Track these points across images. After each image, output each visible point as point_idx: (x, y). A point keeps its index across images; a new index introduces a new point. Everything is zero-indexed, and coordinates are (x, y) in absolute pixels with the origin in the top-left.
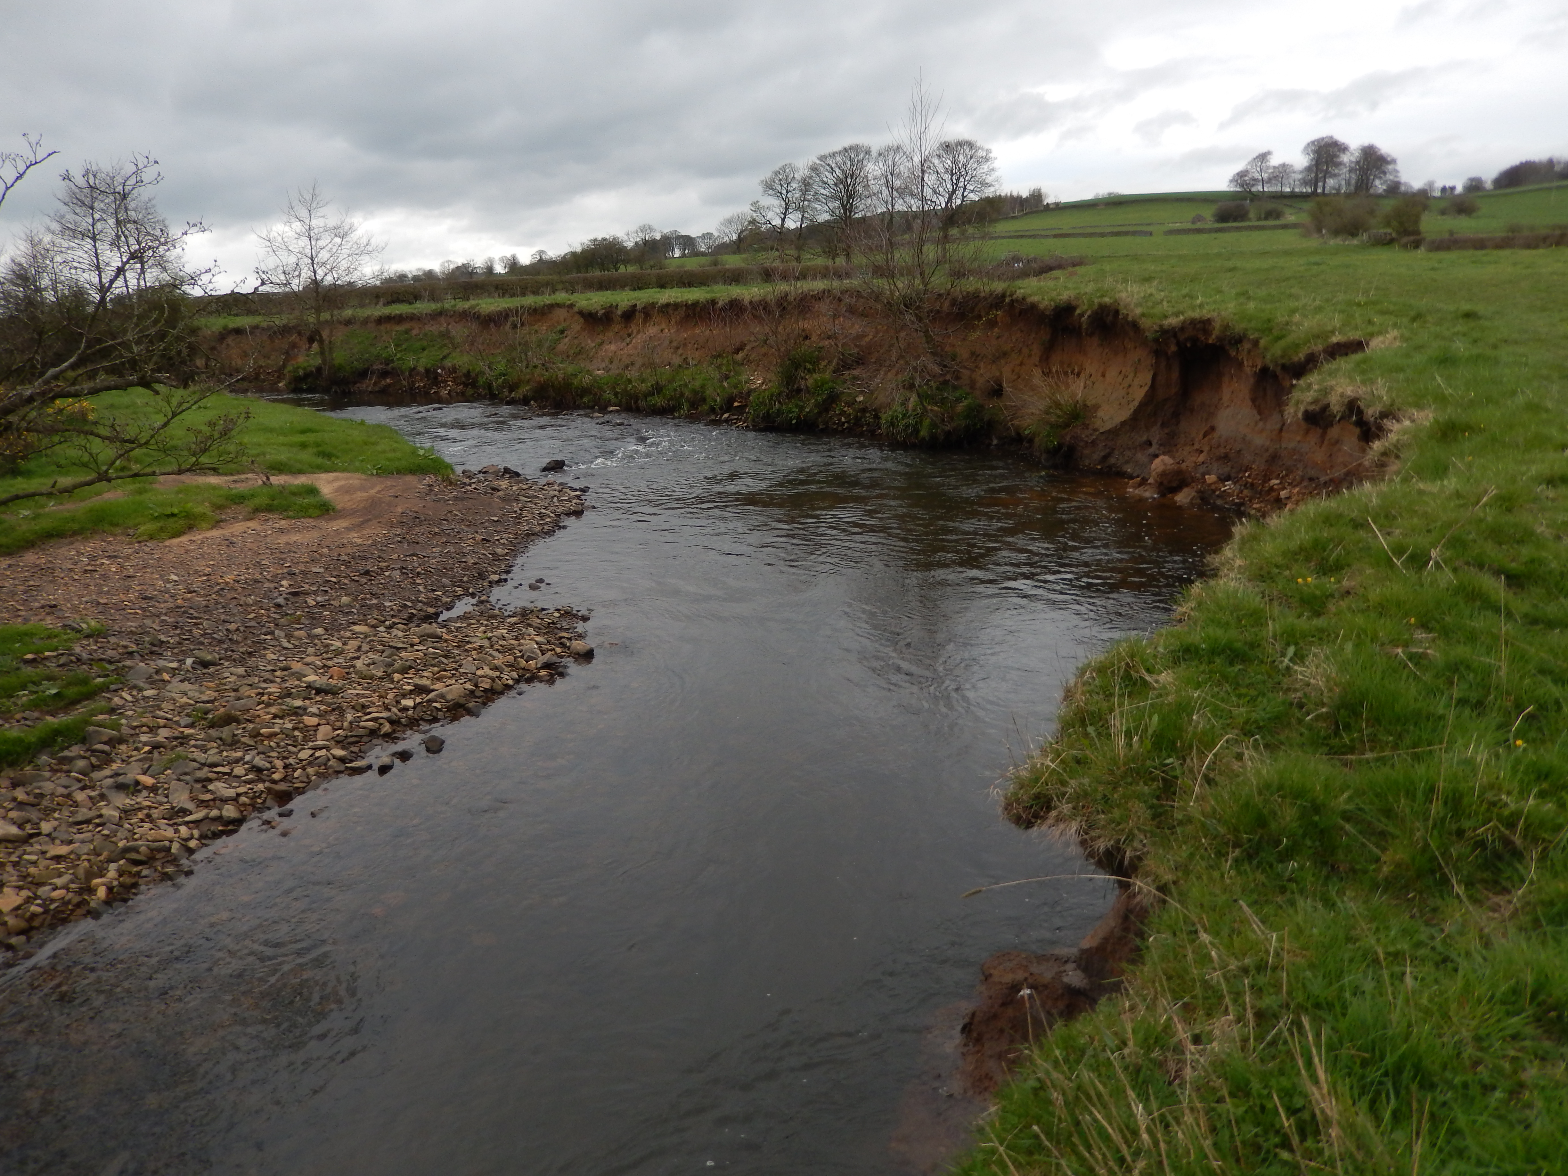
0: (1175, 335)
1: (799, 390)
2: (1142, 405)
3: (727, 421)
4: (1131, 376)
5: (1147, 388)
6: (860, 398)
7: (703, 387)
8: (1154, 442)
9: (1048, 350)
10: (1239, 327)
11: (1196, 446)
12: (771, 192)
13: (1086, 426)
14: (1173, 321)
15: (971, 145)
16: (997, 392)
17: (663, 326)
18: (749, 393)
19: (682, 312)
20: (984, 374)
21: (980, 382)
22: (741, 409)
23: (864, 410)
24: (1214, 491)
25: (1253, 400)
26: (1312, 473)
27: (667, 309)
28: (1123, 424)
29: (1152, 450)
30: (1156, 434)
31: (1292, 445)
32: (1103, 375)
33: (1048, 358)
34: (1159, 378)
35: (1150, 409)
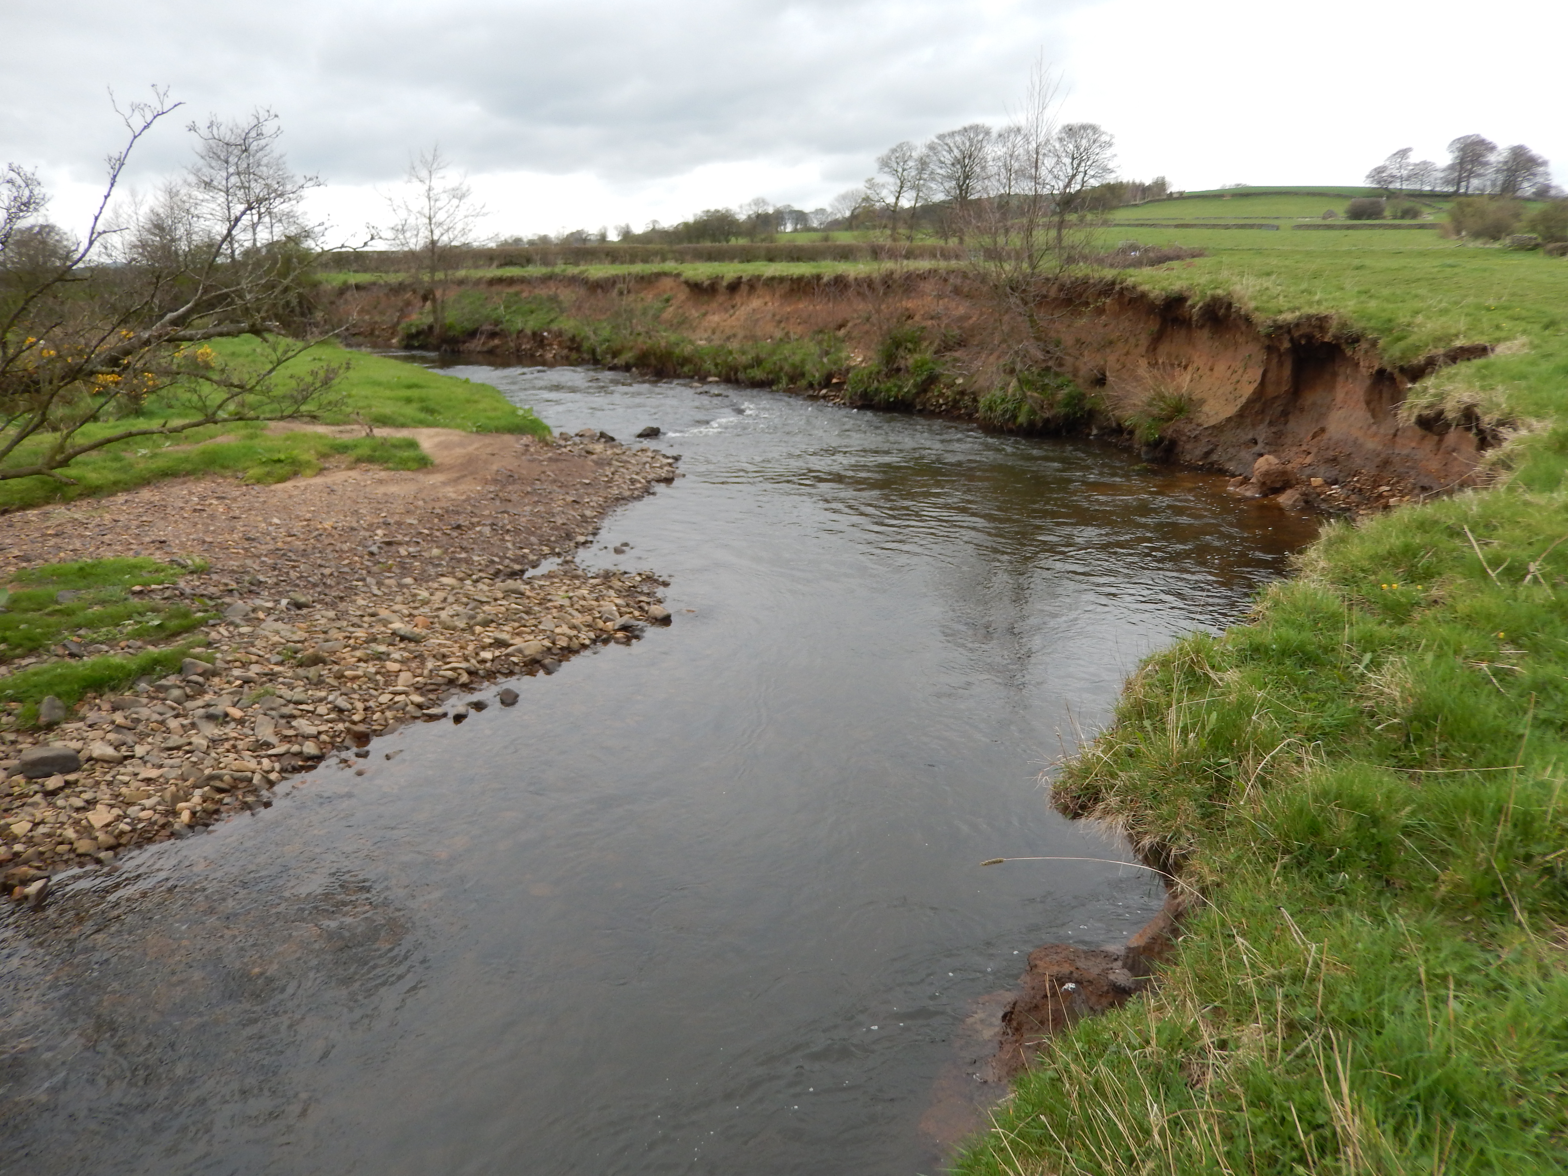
0: (1289, 331)
1: (898, 370)
2: (1250, 402)
3: (824, 397)
4: (1240, 372)
5: (1255, 385)
6: (960, 381)
7: (803, 361)
8: (1260, 441)
9: (1156, 340)
10: (1357, 327)
11: (1304, 447)
12: (886, 169)
13: (1190, 421)
14: (1289, 317)
15: (1094, 129)
16: (1101, 381)
17: (767, 299)
18: (848, 370)
19: (787, 285)
20: (1088, 363)
21: (1083, 371)
22: (839, 386)
23: (963, 393)
24: (1319, 495)
25: (1368, 403)
26: (1425, 482)
27: (772, 282)
28: (1229, 420)
29: (1257, 449)
30: (1263, 432)
31: (1405, 452)
32: (1212, 370)
33: (1155, 349)
34: (1269, 375)
35: (1258, 406)
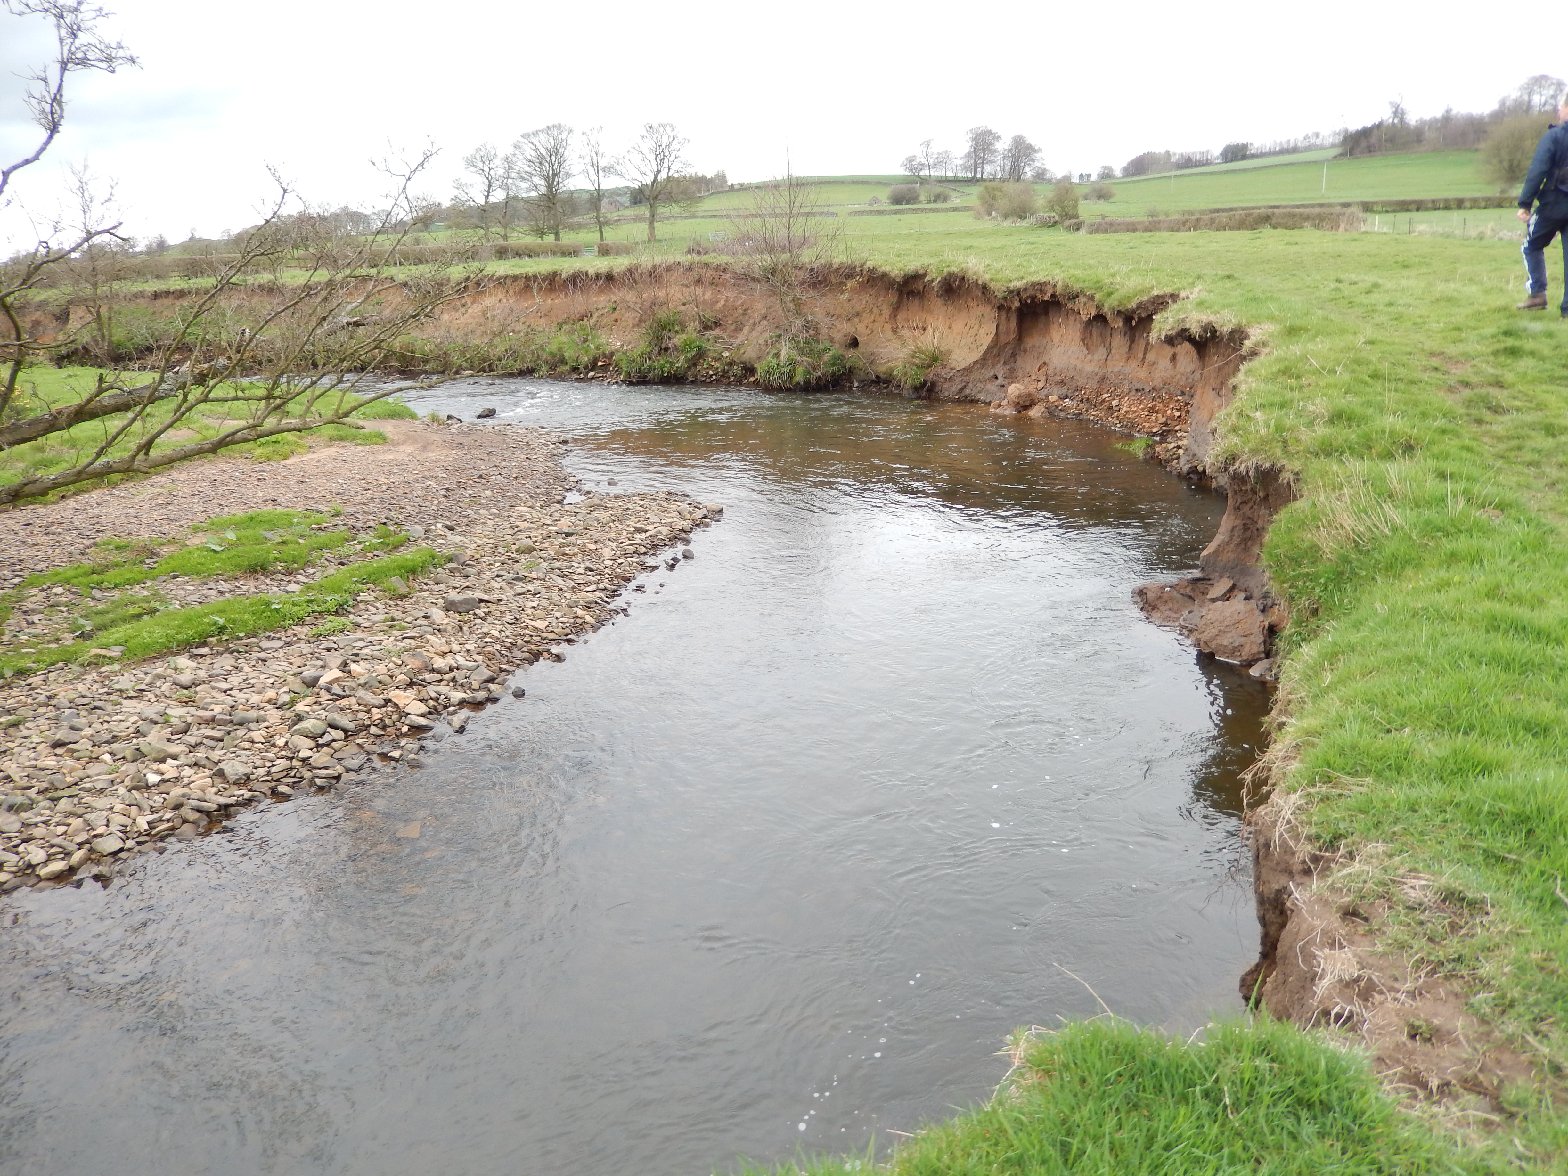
0: (1019, 294)
1: (666, 349)
2: (990, 348)
3: (593, 378)
4: (977, 326)
5: (993, 335)
6: (726, 354)
8: (999, 376)
9: (896, 309)
10: (1077, 287)
11: (1033, 377)
12: (472, 169)
13: (945, 367)
14: (1019, 284)
16: (854, 343)
18: (612, 354)
20: (843, 329)
21: (838, 337)
22: (605, 368)
23: (731, 364)
24: (1057, 407)
25: (1083, 340)
26: (1139, 386)
28: (976, 362)
29: (1000, 381)
30: (1000, 370)
31: (1116, 370)
32: (950, 328)
33: (895, 316)
34: (1001, 327)
35: (995, 351)
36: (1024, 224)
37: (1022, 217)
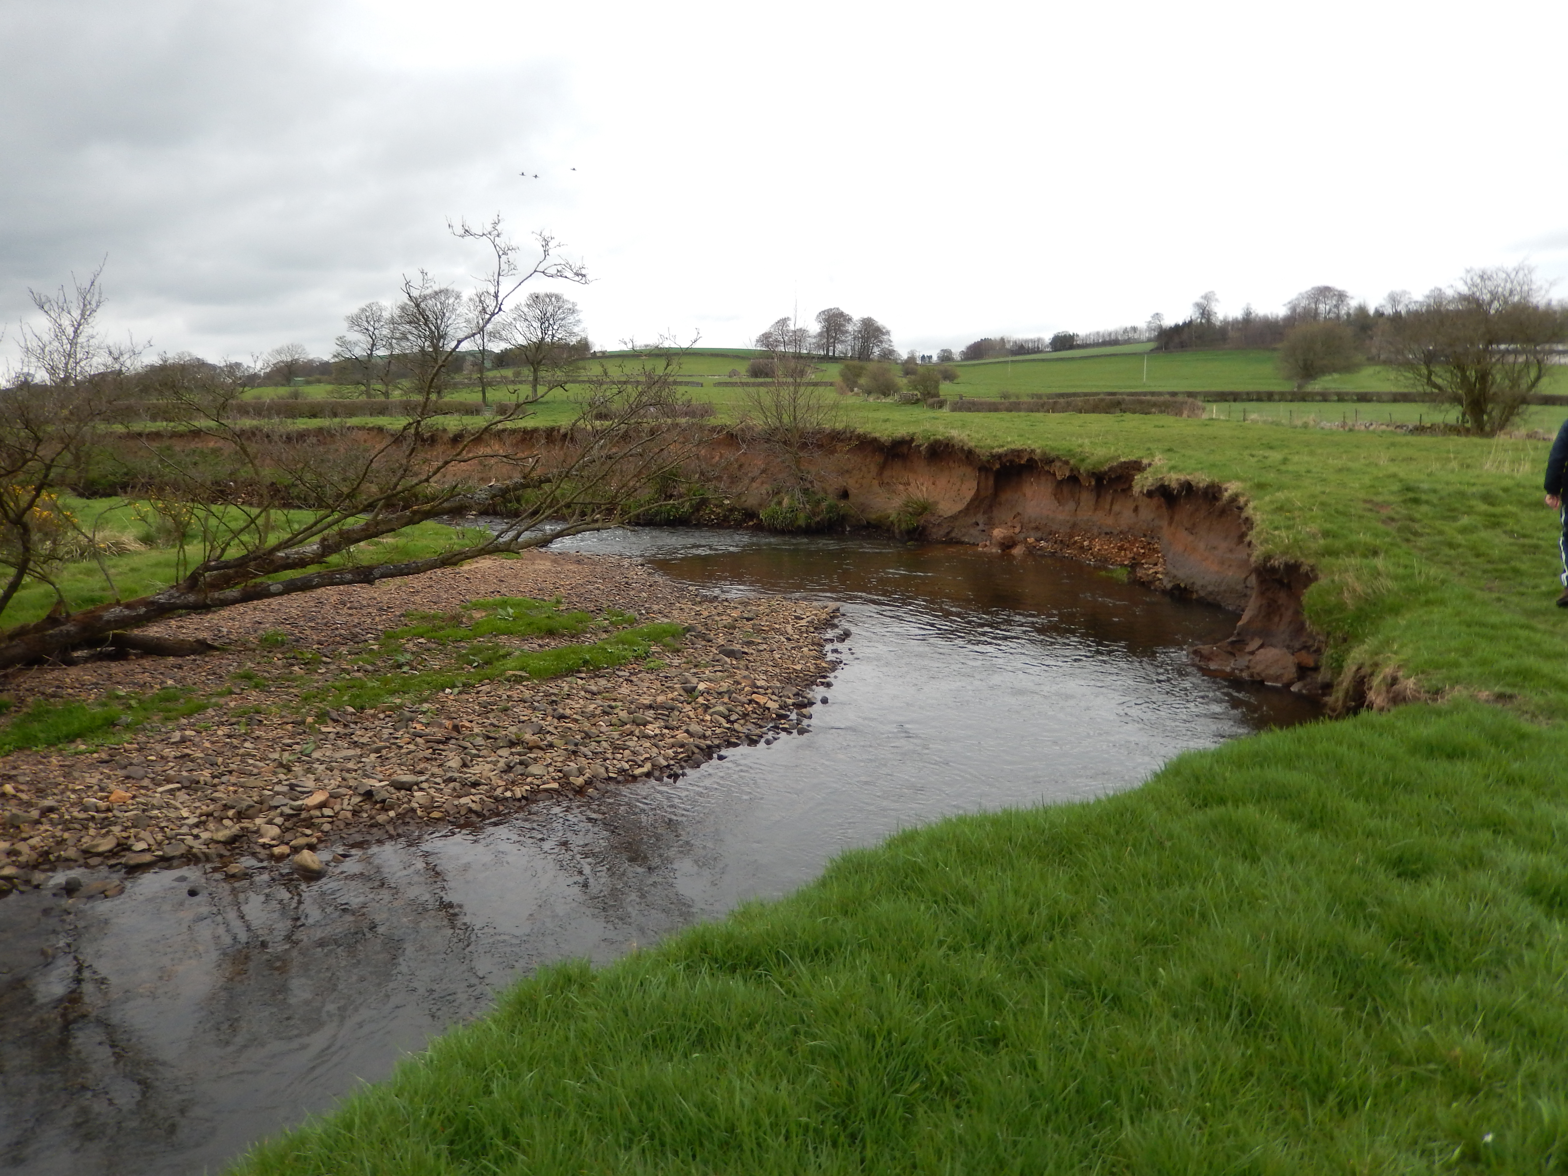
0: (999, 458)
2: (972, 500)
4: (959, 483)
5: (974, 490)
6: (727, 502)
8: (981, 523)
11: (1010, 524)
12: (356, 328)
13: (933, 515)
14: (1000, 450)
16: (846, 495)
20: (831, 484)
21: (830, 490)
23: (732, 510)
24: (1035, 547)
28: (960, 512)
30: (981, 519)
31: (1085, 518)
32: (934, 484)
33: (882, 473)
34: (981, 485)
35: (976, 503)
36: (889, 400)
37: (886, 394)
